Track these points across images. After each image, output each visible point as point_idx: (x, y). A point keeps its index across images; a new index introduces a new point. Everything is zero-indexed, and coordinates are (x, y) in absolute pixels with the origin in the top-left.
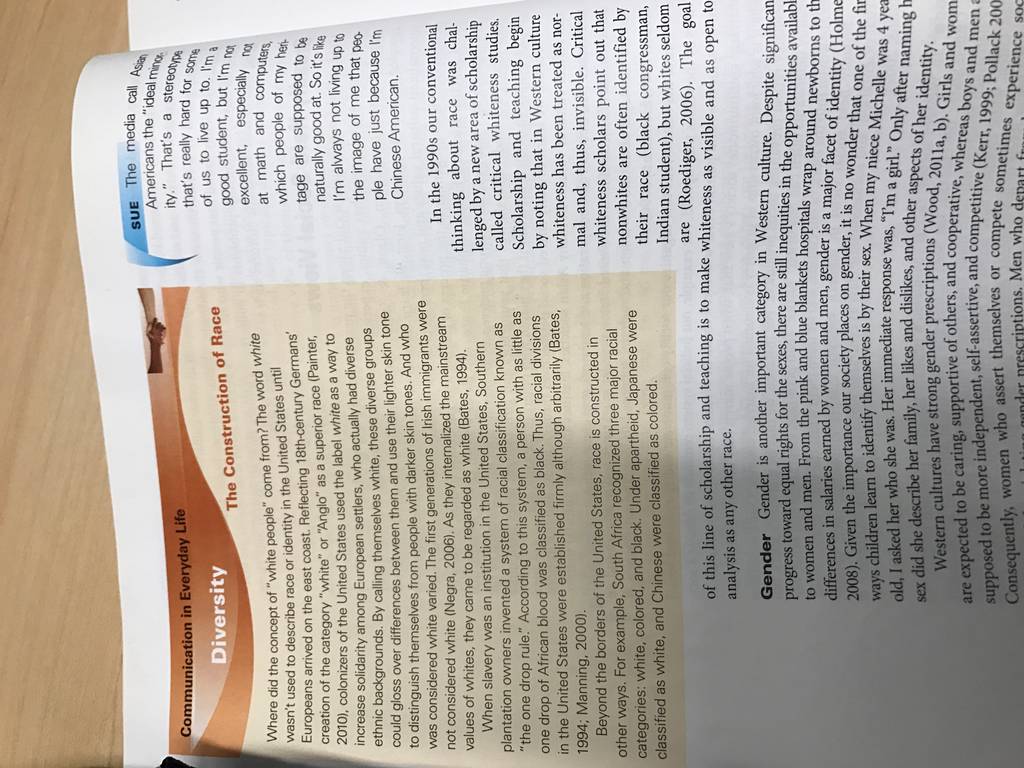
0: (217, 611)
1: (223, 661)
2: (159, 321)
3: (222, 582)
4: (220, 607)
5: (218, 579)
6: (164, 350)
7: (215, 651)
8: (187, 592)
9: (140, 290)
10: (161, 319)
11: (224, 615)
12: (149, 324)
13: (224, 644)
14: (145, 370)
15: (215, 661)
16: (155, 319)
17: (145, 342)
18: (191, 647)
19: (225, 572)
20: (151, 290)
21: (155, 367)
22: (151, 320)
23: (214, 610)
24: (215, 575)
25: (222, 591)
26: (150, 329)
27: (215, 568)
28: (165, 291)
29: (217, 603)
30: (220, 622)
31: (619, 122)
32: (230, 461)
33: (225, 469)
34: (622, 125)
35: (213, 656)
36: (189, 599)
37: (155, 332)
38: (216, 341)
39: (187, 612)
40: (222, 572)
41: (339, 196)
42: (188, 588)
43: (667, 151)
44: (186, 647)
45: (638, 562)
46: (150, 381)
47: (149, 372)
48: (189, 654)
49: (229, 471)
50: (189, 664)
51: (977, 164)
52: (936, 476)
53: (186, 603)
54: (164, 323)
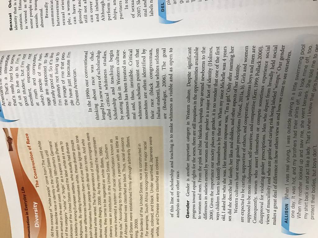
0: (36, 214)
1: (38, 227)
2: (10, 137)
3: (36, 206)
4: (36, 213)
5: (35, 205)
6: (13, 145)
7: (36, 224)
8: (27, 208)
9: (3, 128)
10: (11, 136)
11: (38, 215)
12: (7, 138)
13: (38, 222)
14: (8, 150)
15: (36, 226)
16: (9, 137)
17: (7, 143)
18: (29, 223)
19: (37, 204)
20: (7, 128)
21: (11, 149)
22: (8, 137)
23: (35, 213)
24: (34, 204)
25: (36, 208)
26: (8, 139)
27: (34, 202)
28: (11, 129)
29: (36, 211)
30: (37, 216)
31: (144, 85)
32: (36, 175)
33: (35, 177)
34: (145, 86)
35: (35, 225)
36: (27, 210)
37: (9, 140)
38: (28, 143)
39: (27, 213)
40: (36, 203)
41: (60, 104)
42: (27, 207)
43: (159, 94)
44: (27, 223)
45: (152, 206)
46: (9, 153)
47: (9, 151)
48: (29, 224)
49: (36, 177)
50: (29, 227)
51: (253, 98)
52: (237, 187)
53: (27, 211)
54: (12, 138)
